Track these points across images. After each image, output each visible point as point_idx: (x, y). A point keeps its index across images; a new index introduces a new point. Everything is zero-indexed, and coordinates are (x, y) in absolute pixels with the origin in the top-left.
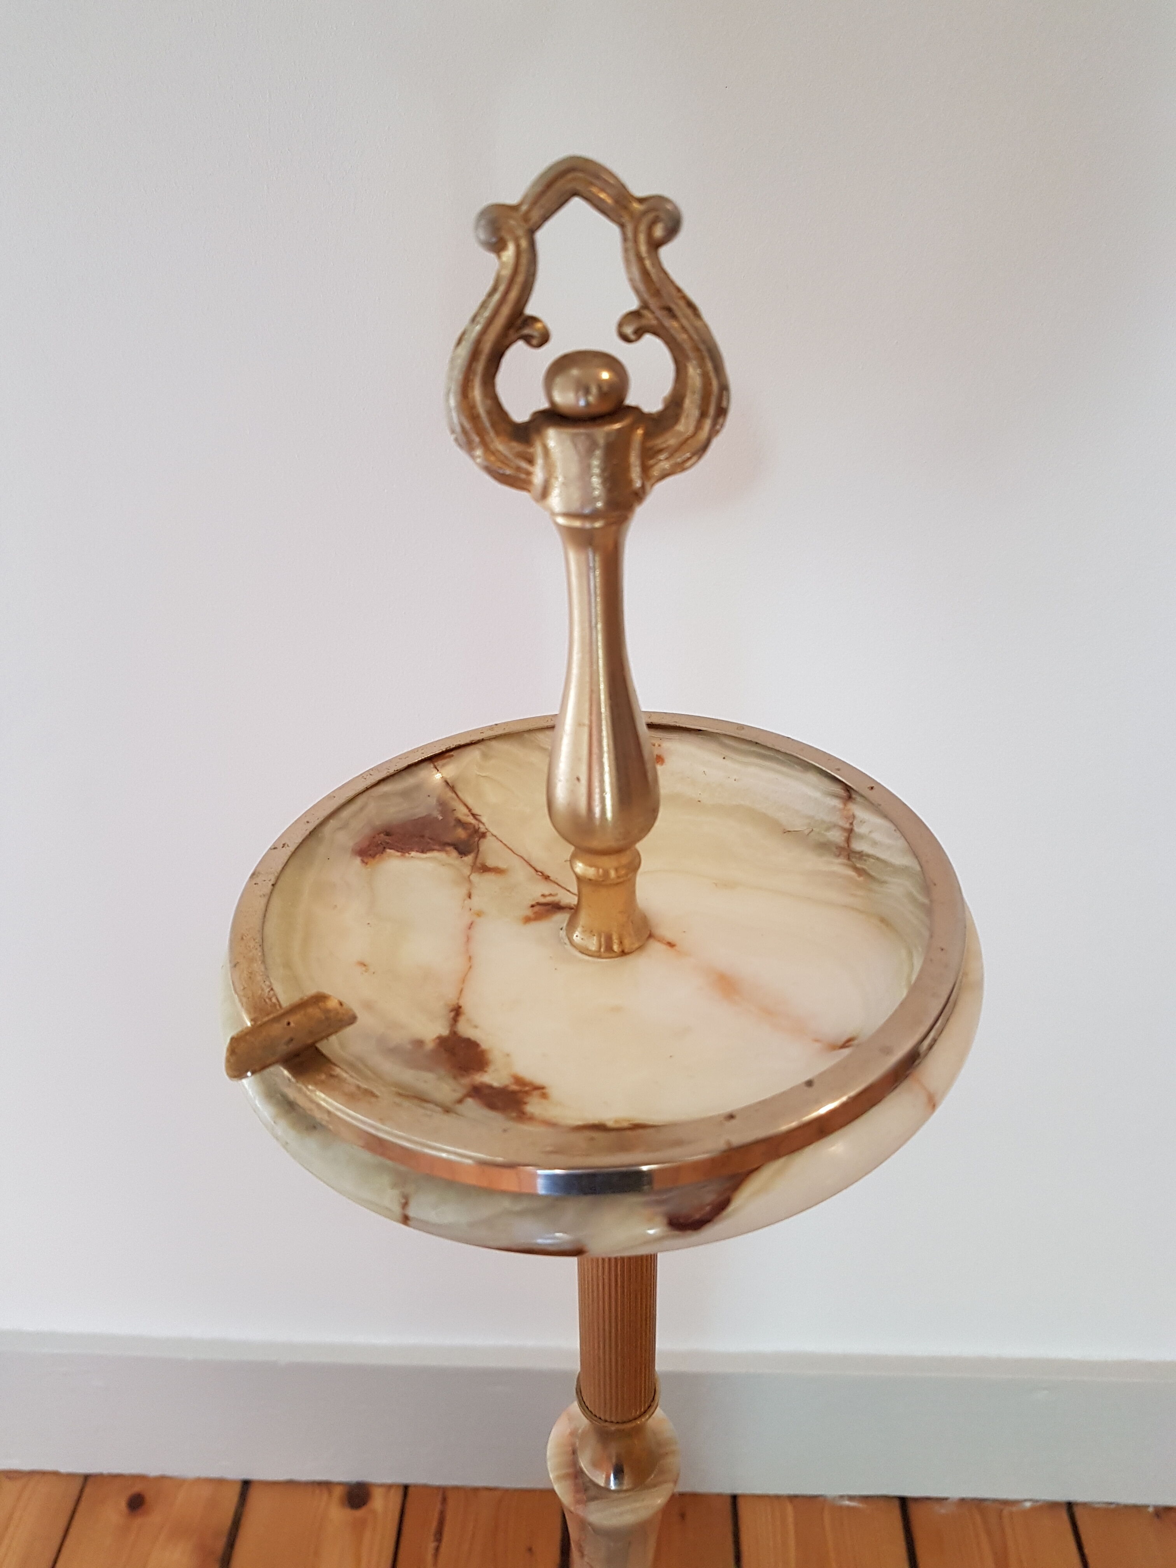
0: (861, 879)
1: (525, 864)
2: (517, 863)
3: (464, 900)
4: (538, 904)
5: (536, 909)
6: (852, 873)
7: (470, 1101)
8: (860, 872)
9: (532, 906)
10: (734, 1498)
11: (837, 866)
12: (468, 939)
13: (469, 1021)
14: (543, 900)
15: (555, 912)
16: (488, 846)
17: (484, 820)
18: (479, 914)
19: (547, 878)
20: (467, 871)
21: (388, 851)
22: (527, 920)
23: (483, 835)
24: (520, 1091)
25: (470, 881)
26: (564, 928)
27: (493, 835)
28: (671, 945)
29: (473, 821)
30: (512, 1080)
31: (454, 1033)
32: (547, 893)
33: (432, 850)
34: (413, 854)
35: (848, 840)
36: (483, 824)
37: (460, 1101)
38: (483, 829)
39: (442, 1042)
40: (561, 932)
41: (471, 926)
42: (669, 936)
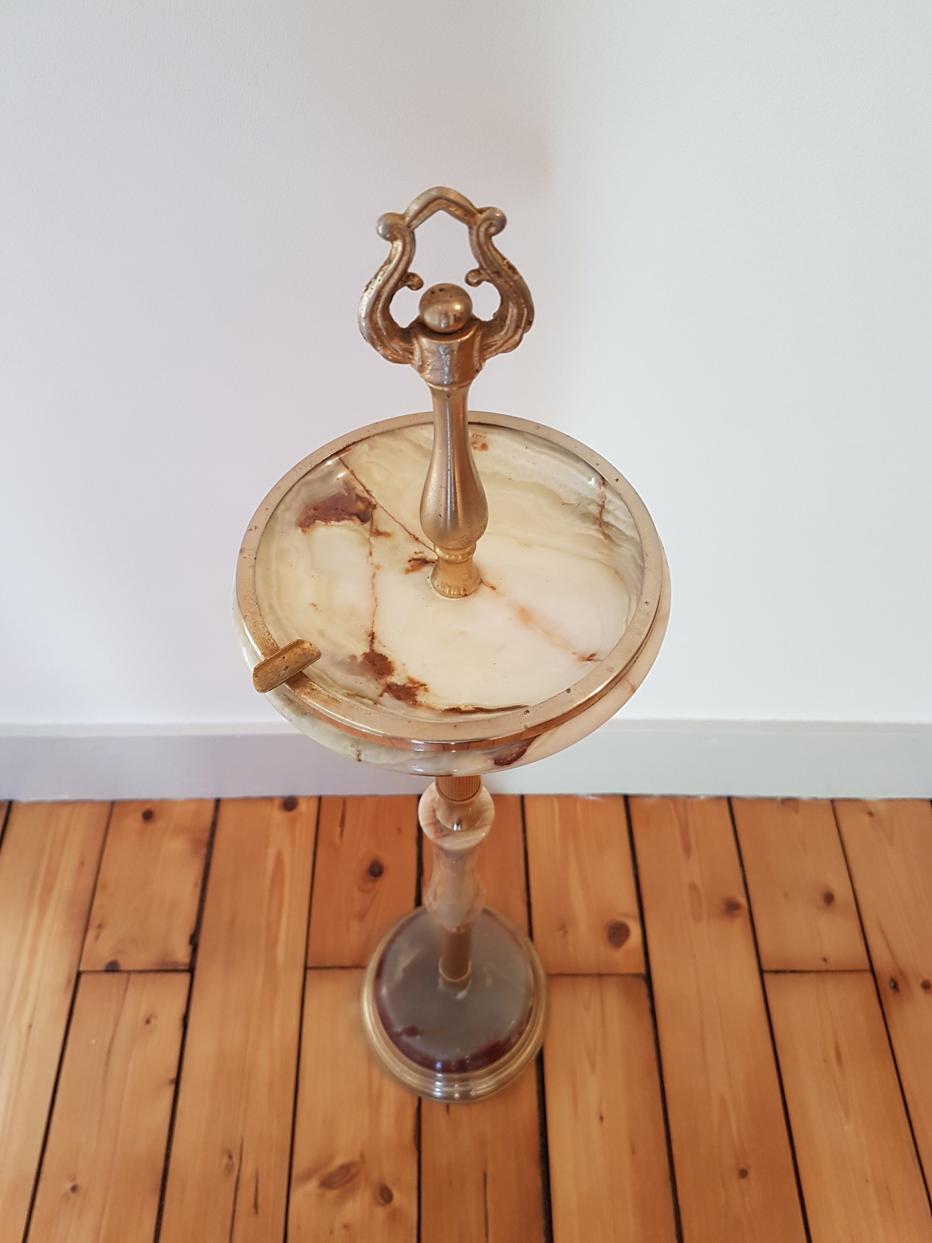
0: (606, 542)
1: (403, 529)
2: (398, 527)
3: (368, 557)
4: (414, 559)
5: (412, 562)
6: (602, 537)
7: (386, 694)
8: (607, 536)
9: (410, 561)
10: (522, 798)
11: (593, 531)
12: (374, 586)
13: (380, 642)
14: (416, 557)
15: (424, 565)
16: (378, 514)
17: (374, 494)
18: (378, 567)
19: (417, 539)
20: (367, 535)
21: (317, 521)
22: (408, 571)
23: (374, 507)
24: (413, 688)
25: (370, 543)
26: (430, 577)
27: (380, 506)
28: (493, 588)
29: (367, 496)
30: (408, 681)
31: (372, 651)
32: (418, 551)
33: (344, 519)
34: (333, 522)
35: (601, 513)
36: (374, 498)
37: (381, 695)
38: (374, 502)
39: (366, 656)
40: (428, 580)
41: (374, 576)
42: (493, 582)
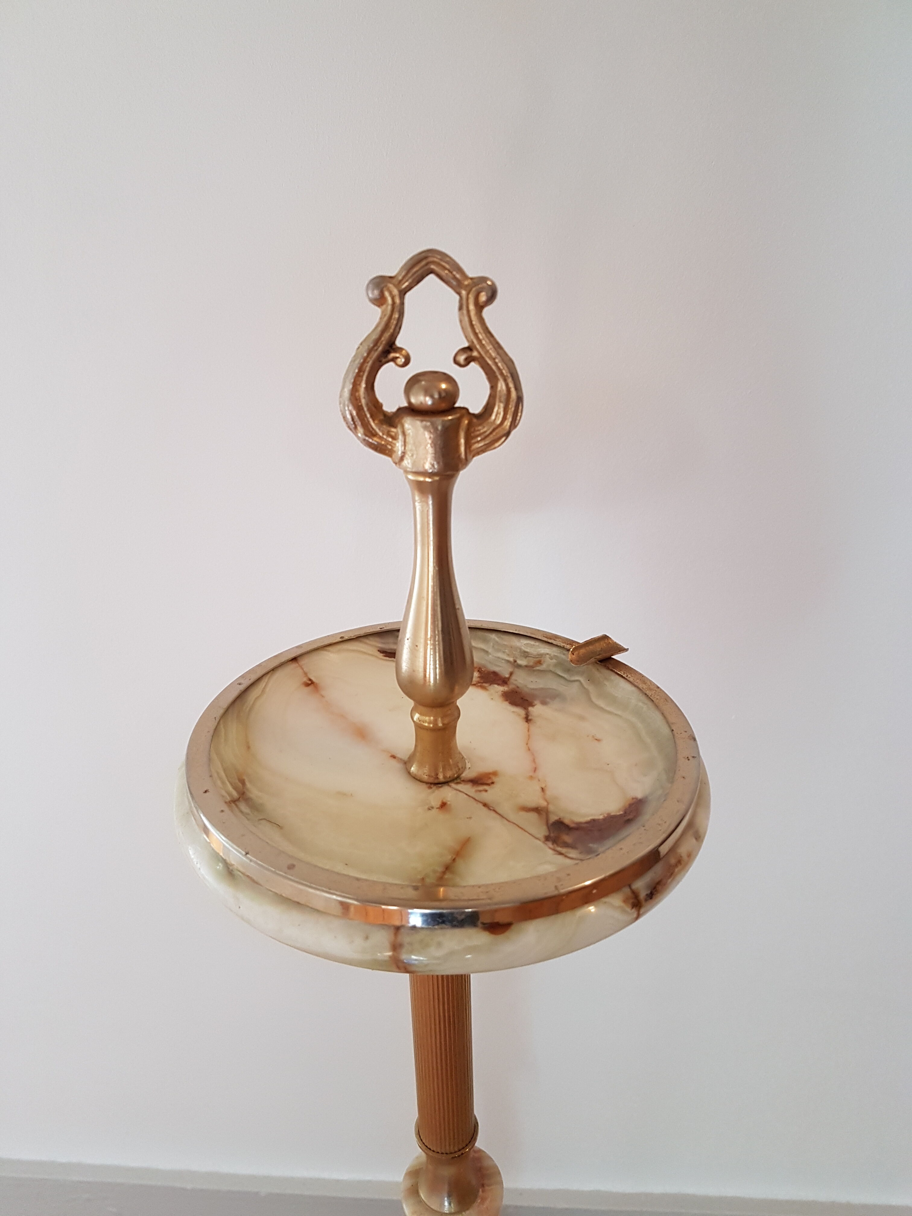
0: (245, 778)
1: (505, 816)
2: (512, 817)
3: (545, 786)
4: (488, 784)
5: (490, 781)
6: (248, 785)
7: (507, 676)
8: (243, 782)
9: (493, 783)
12: (534, 761)
13: (519, 715)
14: (486, 787)
15: (475, 778)
16: (542, 831)
17: (551, 852)
18: (531, 778)
19: (485, 805)
20: (551, 808)
21: (621, 813)
22: (495, 774)
23: (547, 838)
24: (482, 683)
25: (546, 801)
26: (468, 769)
27: (540, 840)
28: (394, 757)
29: (559, 849)
30: (488, 688)
31: (526, 708)
32: (484, 793)
33: (587, 823)
34: (601, 817)
35: (238, 800)
36: (550, 848)
37: (511, 674)
38: (550, 844)
39: (532, 705)
40: (470, 766)
41: (535, 770)
42: (393, 762)
